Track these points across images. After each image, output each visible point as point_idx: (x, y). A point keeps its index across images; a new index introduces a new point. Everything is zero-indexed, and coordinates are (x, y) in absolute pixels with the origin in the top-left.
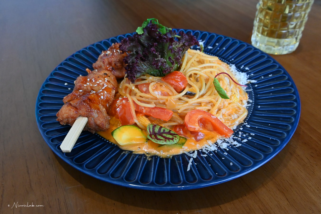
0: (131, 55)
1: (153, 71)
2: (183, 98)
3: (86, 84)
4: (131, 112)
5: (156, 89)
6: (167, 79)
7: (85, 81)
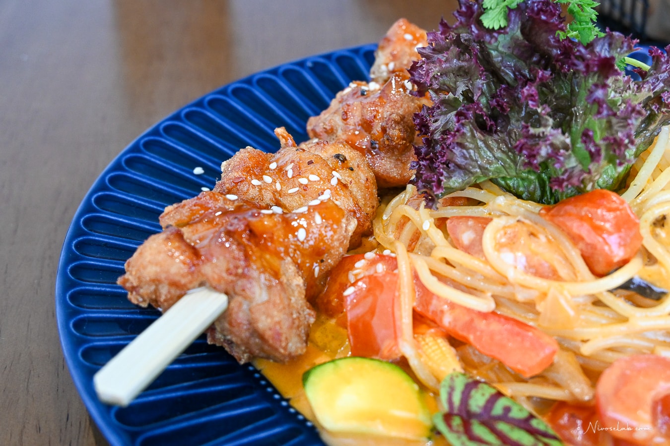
0: (443, 102)
1: (518, 176)
2: (609, 299)
3: (260, 178)
4: (396, 310)
5: (512, 244)
6: (562, 213)
7: (259, 170)
